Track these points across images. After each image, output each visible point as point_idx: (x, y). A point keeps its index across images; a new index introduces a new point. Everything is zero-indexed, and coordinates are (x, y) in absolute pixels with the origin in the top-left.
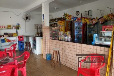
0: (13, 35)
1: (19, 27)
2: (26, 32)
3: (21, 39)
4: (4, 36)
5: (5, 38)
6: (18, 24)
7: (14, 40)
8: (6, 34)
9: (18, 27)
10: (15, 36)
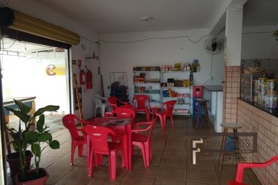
0: (184, 84)
1: (198, 67)
2: (212, 78)
3: (198, 93)
4: (166, 86)
5: (170, 89)
6: (196, 61)
7: (183, 95)
8: (170, 80)
9: (194, 67)
10: (187, 86)
